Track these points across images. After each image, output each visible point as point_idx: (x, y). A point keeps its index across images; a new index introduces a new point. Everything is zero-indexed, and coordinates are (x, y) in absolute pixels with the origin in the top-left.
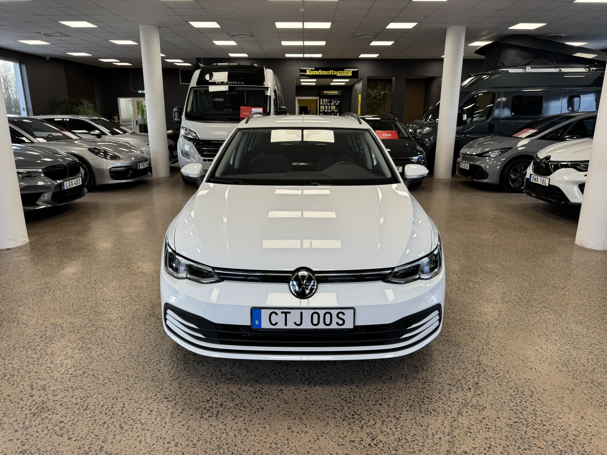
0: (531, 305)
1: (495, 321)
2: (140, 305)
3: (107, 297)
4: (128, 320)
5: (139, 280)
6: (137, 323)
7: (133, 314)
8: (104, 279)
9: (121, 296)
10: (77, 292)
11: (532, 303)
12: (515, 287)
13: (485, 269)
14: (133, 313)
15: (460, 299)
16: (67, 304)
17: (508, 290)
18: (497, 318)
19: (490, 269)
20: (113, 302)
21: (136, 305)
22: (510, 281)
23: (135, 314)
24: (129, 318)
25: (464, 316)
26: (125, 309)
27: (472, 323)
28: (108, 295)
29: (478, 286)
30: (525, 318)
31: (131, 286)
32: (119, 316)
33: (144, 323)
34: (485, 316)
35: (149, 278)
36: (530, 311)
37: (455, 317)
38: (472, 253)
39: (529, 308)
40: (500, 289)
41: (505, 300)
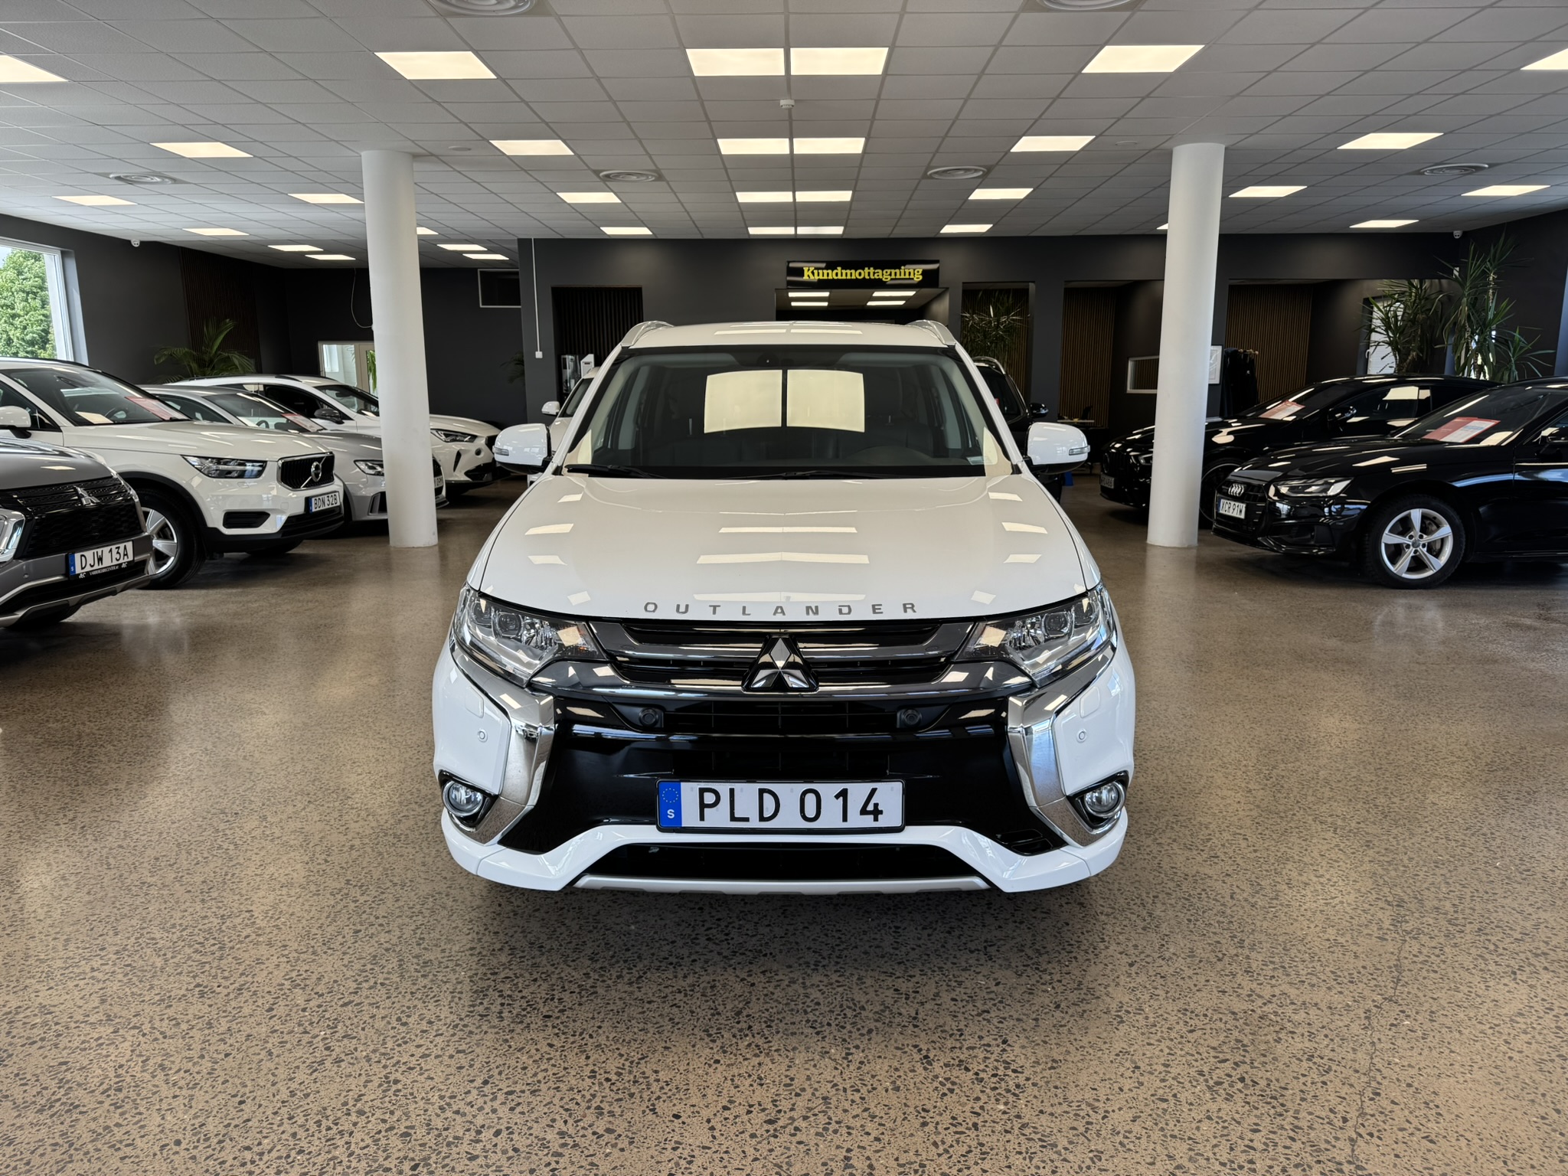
0: (1492, 947)
1: (1386, 1006)
2: (270, 944)
3: (180, 915)
4: (220, 1000)
5: (284, 859)
6: (246, 1011)
7: (244, 978)
8: (184, 855)
9: (221, 912)
10: (91, 898)
11: (1494, 939)
12: (1430, 880)
13: (1330, 820)
14: (242, 974)
15: (1265, 924)
16: (50, 938)
17: (1409, 891)
18: (1391, 992)
19: (1344, 820)
20: (191, 934)
21: (257, 943)
22: (1411, 859)
23: (249, 979)
24: (225, 991)
25: (1285, 988)
26: (221, 959)
27: (1313, 1011)
28: (183, 907)
29: (1315, 879)
30: (1480, 992)
31: (258, 879)
32: (198, 985)
33: (270, 1010)
34: (1352, 987)
35: (318, 848)
36: (1492, 967)
37: (1258, 991)
38: (1282, 766)
39: (1487, 956)
40: (1386, 890)
41: (1408, 927)
